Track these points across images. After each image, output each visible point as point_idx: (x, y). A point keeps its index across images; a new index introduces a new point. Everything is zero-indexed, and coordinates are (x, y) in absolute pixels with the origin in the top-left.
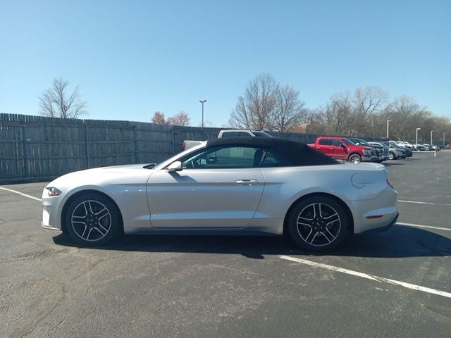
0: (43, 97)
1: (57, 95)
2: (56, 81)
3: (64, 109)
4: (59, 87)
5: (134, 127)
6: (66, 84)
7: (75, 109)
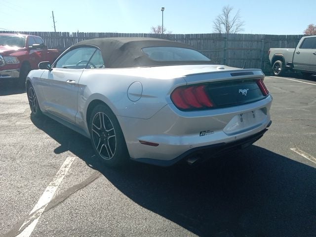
0: (216, 21)
1: (224, 18)
2: (225, 8)
3: (228, 28)
4: (226, 12)
5: (225, 38)
6: (231, 9)
7: (235, 28)
